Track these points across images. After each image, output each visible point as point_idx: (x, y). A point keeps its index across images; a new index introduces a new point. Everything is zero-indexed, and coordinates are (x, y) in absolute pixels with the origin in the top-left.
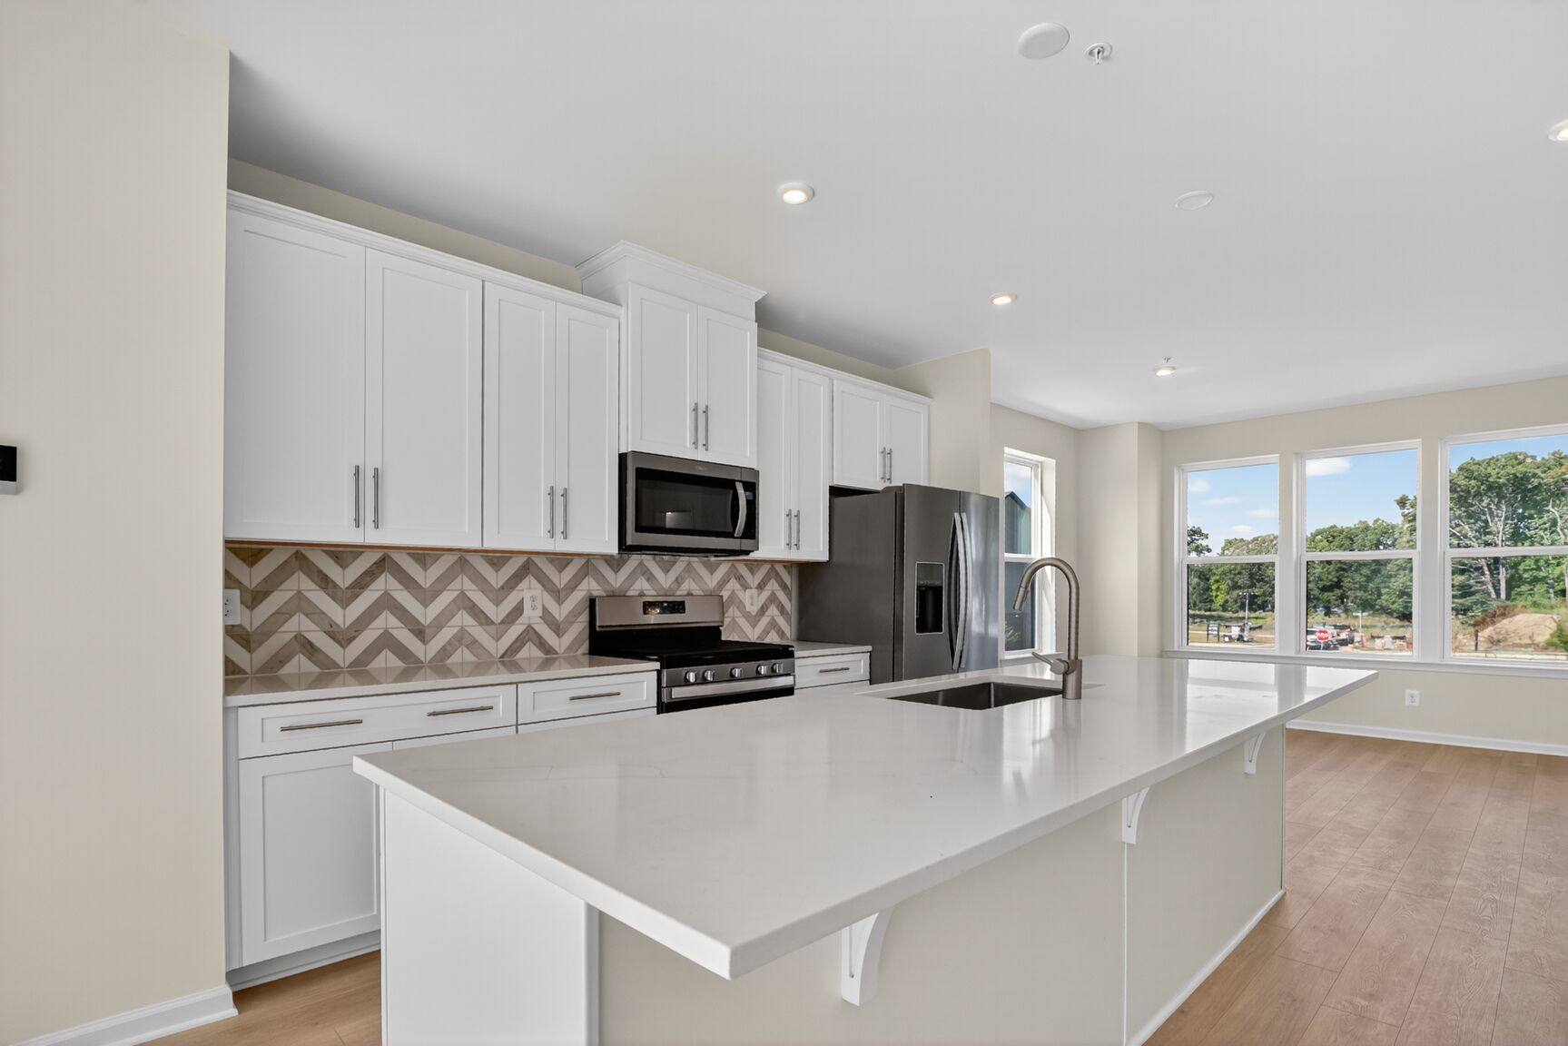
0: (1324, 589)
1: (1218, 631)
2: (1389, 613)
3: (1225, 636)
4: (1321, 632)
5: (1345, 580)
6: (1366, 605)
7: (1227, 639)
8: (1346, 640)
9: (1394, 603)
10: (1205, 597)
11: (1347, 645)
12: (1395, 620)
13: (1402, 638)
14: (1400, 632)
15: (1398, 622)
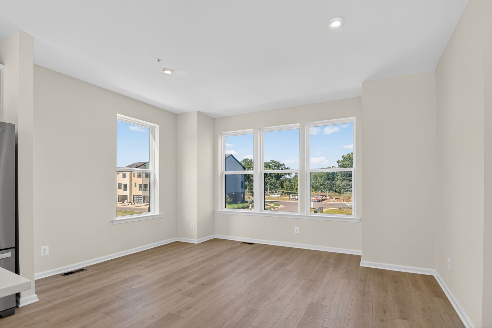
0: (321, 185)
1: (292, 197)
2: (336, 191)
3: (294, 198)
4: (316, 197)
5: (325, 182)
6: (330, 190)
7: (294, 199)
8: (324, 199)
9: (337, 189)
10: (291, 187)
11: (324, 200)
12: (337, 193)
13: (337, 198)
14: (338, 197)
15: (337, 194)
